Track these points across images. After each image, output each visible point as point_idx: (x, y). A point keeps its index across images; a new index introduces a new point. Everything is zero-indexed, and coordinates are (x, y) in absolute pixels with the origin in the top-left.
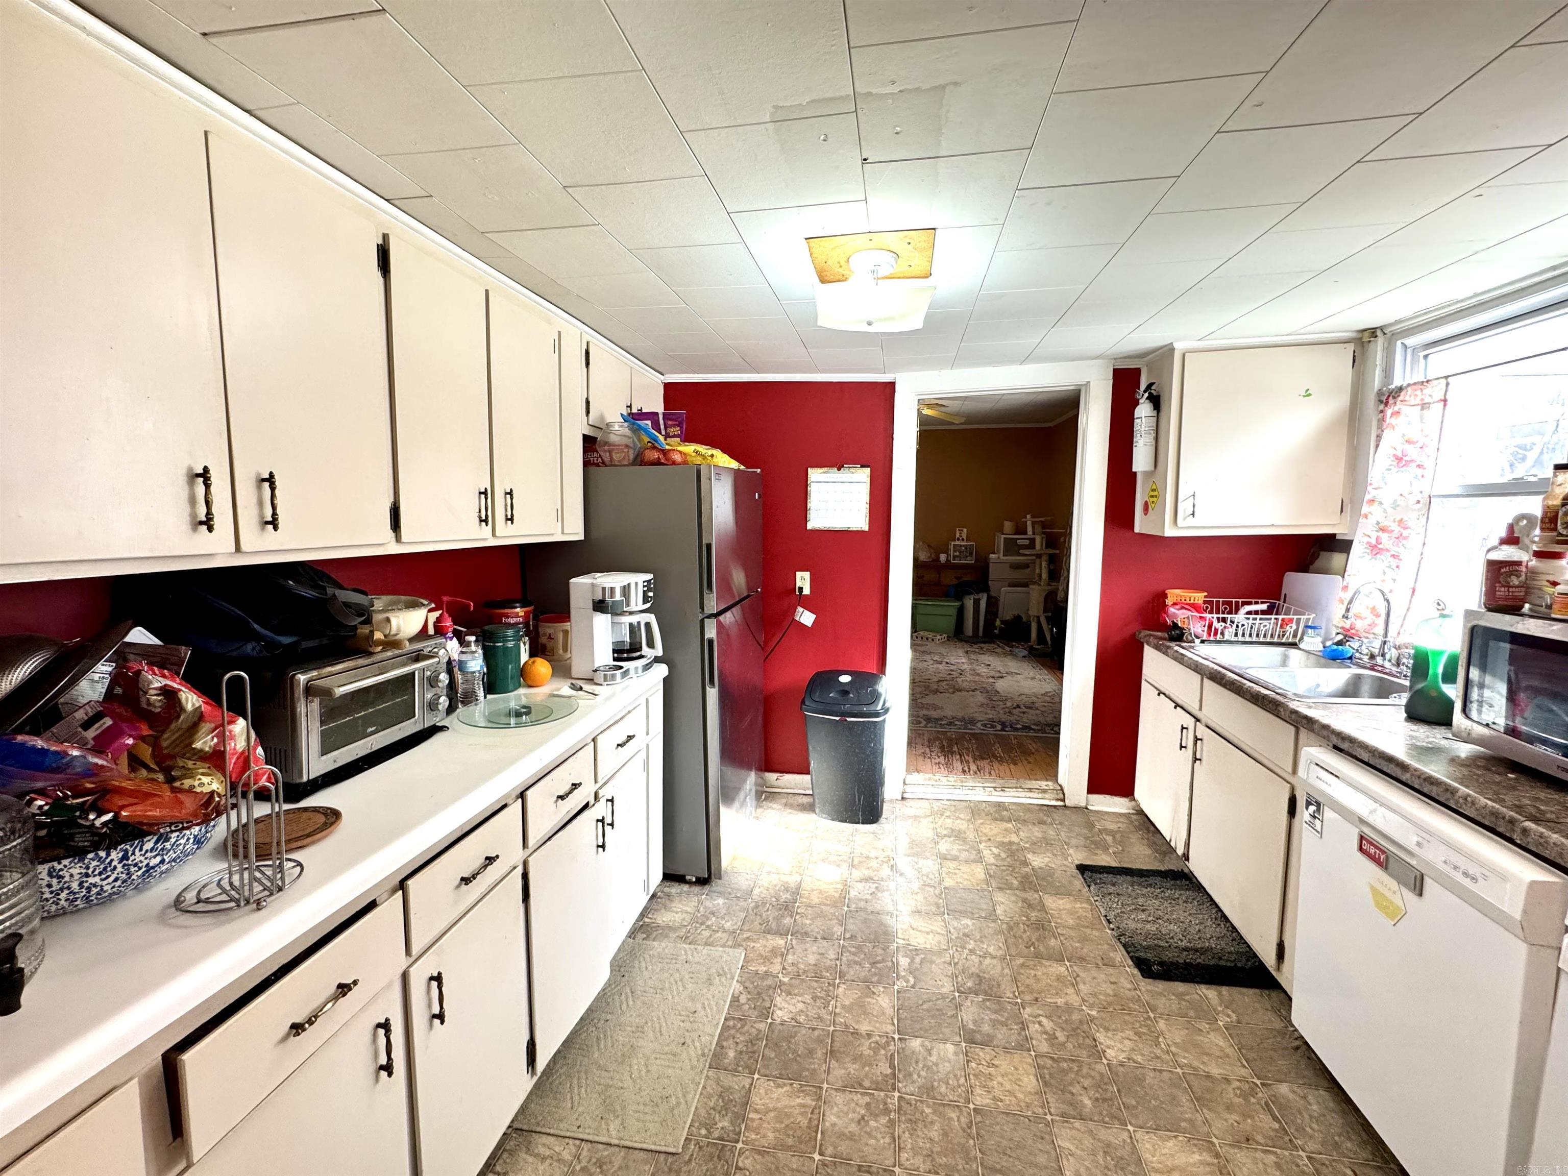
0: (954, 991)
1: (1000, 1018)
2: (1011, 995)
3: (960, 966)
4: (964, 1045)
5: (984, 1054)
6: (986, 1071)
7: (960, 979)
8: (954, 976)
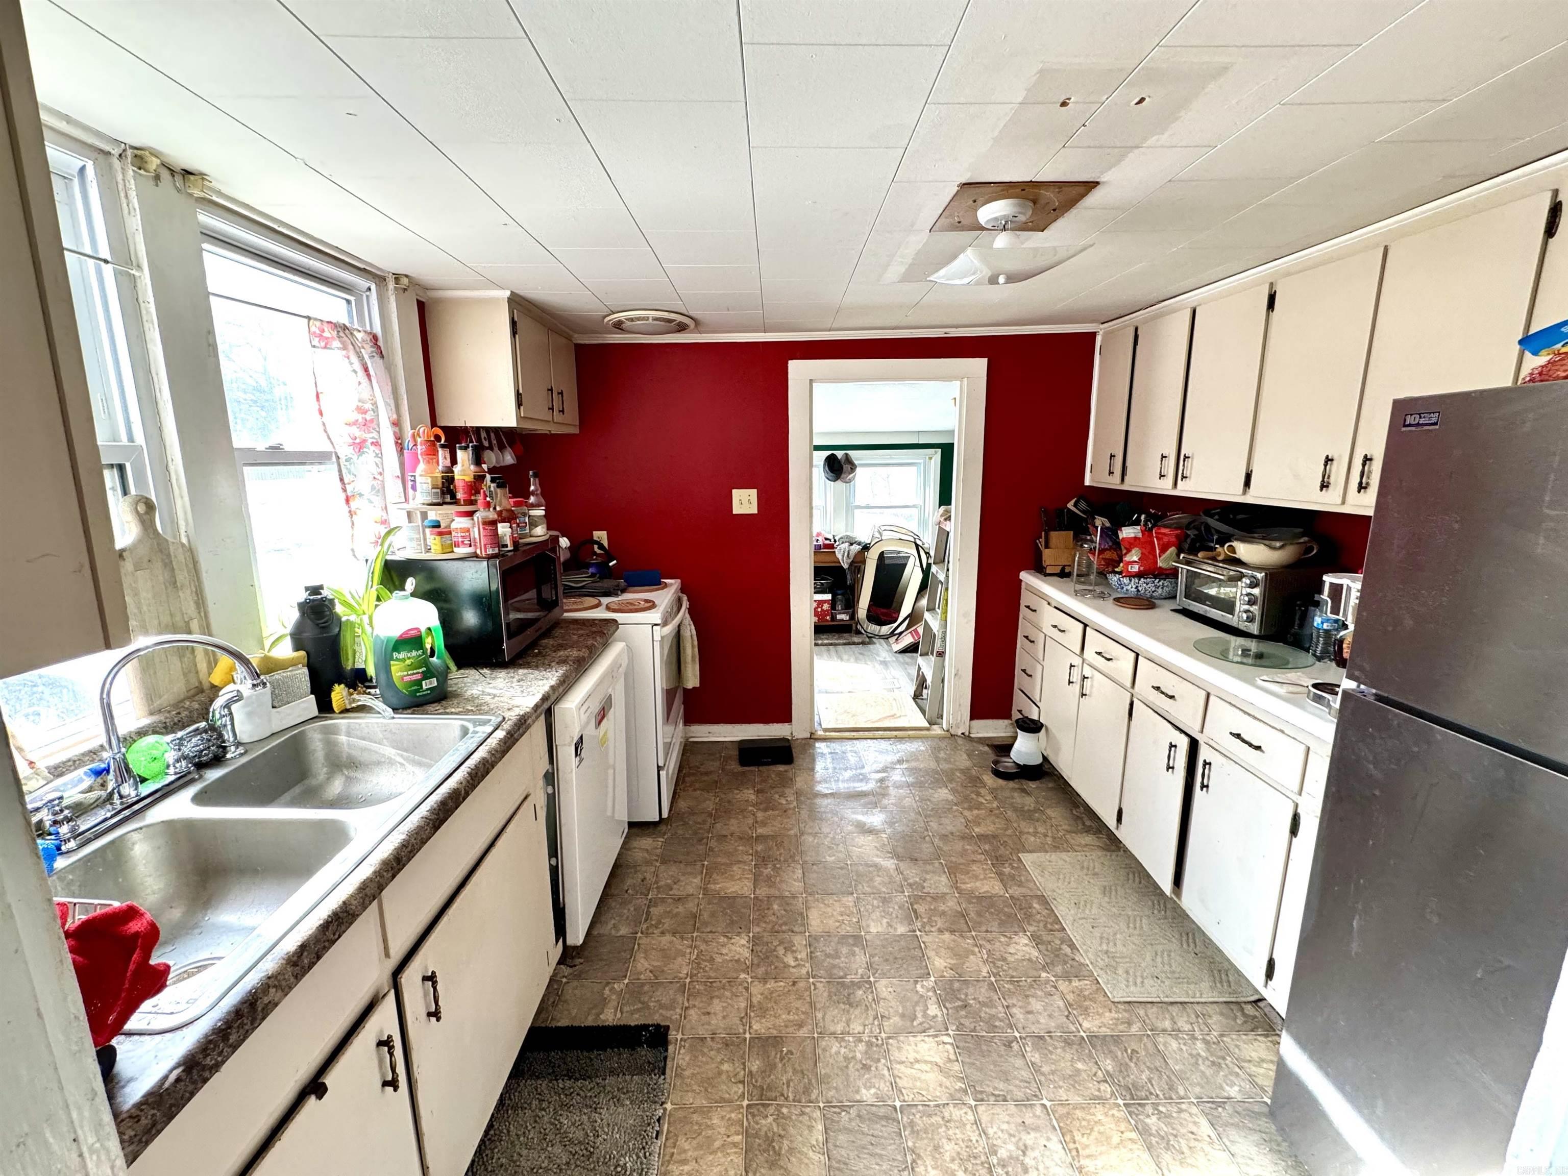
0: (875, 982)
1: (831, 961)
2: (818, 985)
3: (871, 1013)
4: (863, 933)
5: (847, 929)
6: (845, 917)
7: (870, 997)
8: (877, 1001)
